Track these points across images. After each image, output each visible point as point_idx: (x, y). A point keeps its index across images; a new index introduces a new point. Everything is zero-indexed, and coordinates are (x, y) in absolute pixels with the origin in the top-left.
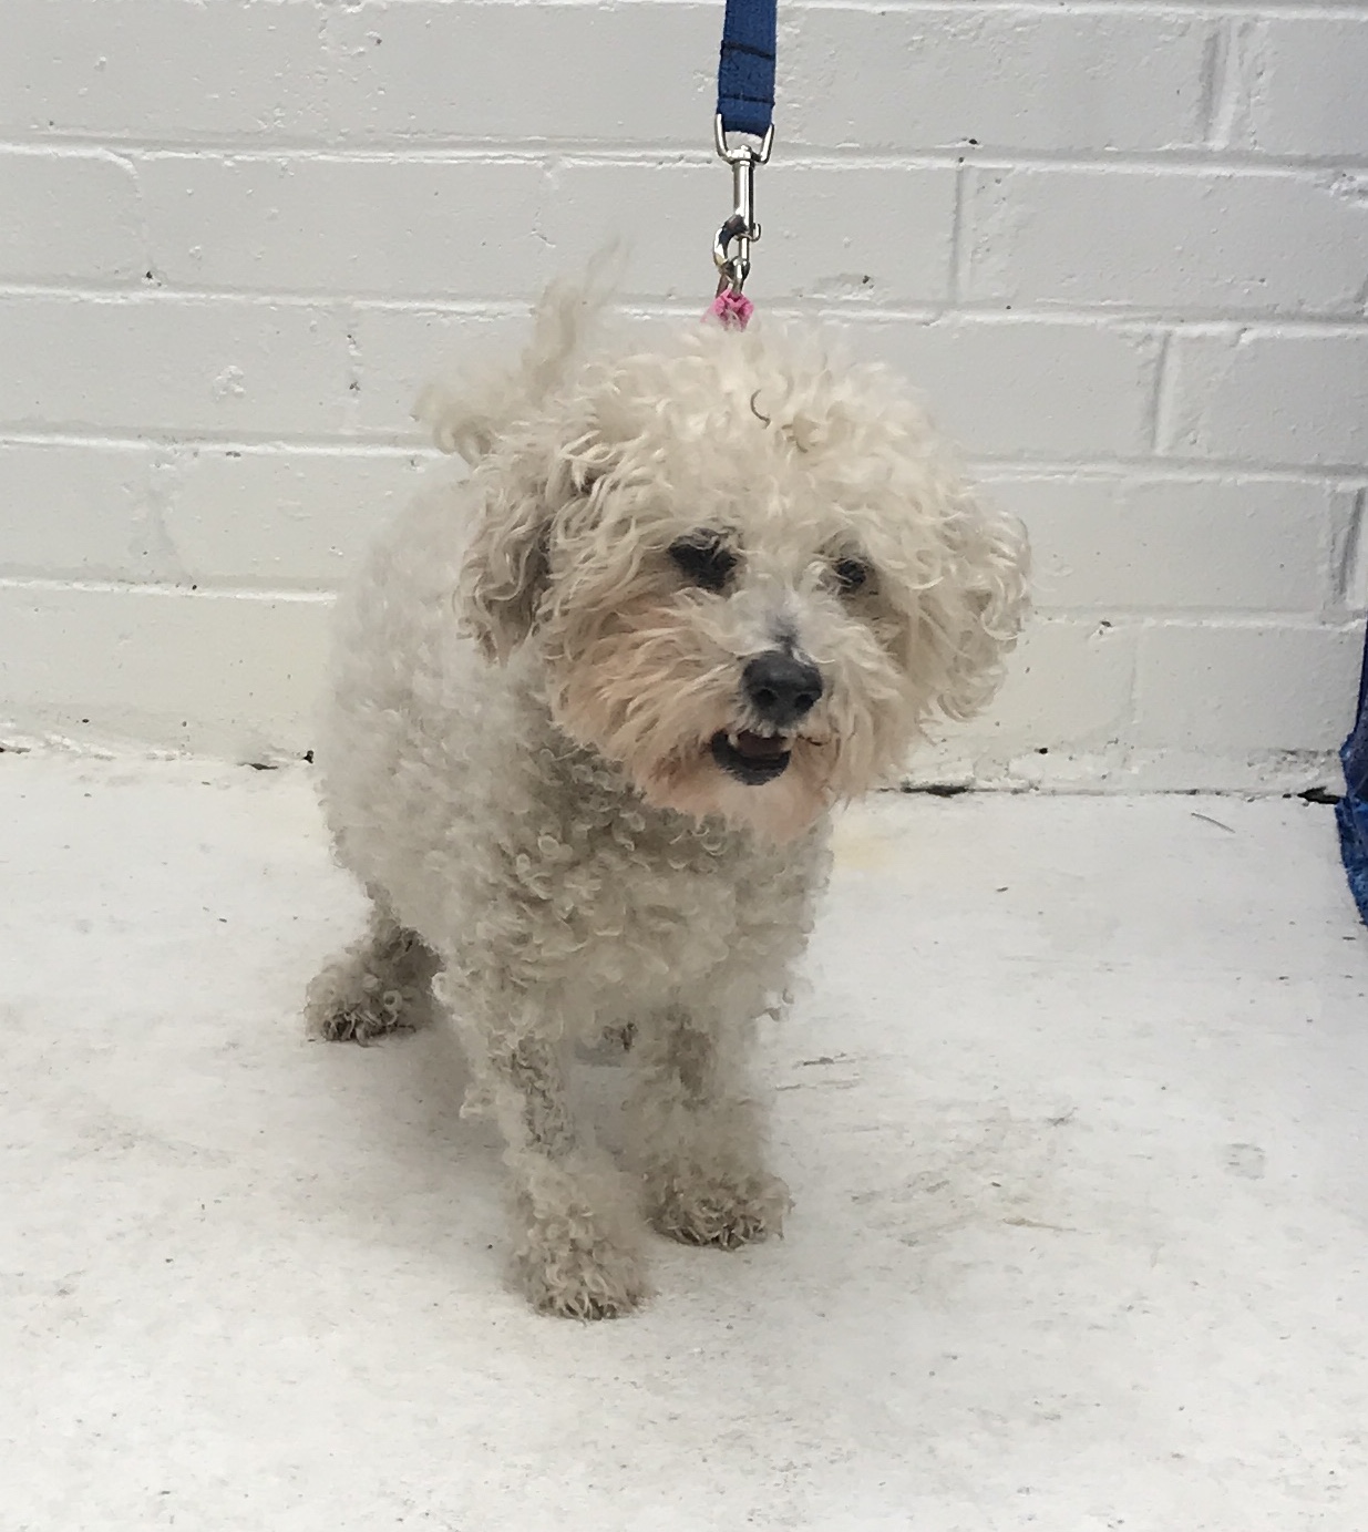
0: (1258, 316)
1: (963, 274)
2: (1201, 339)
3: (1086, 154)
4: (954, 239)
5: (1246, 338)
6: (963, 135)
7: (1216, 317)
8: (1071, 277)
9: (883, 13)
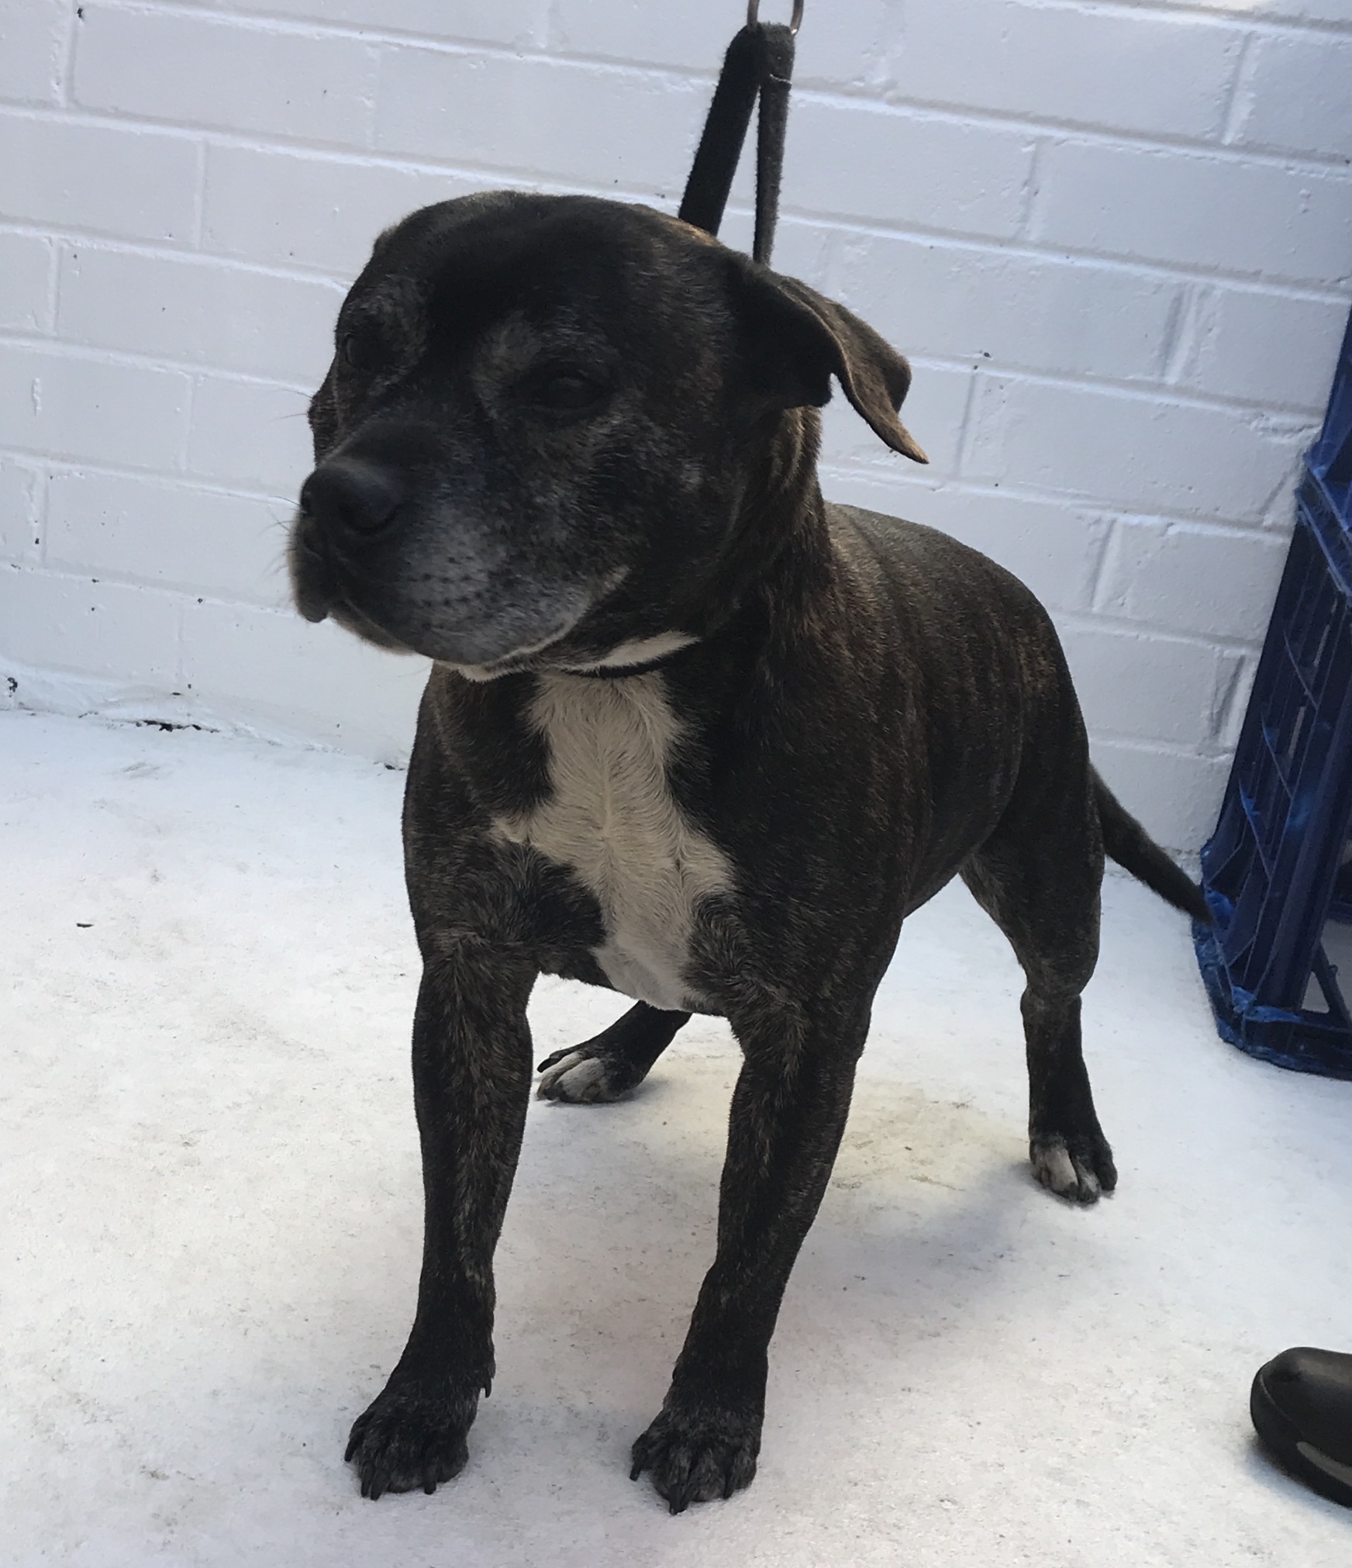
0: (1181, 514)
1: (966, 456)
2: (1138, 527)
3: (1070, 374)
4: (963, 427)
5: (1172, 531)
6: (979, 349)
7: (1150, 512)
8: (1047, 467)
9: (932, 247)
